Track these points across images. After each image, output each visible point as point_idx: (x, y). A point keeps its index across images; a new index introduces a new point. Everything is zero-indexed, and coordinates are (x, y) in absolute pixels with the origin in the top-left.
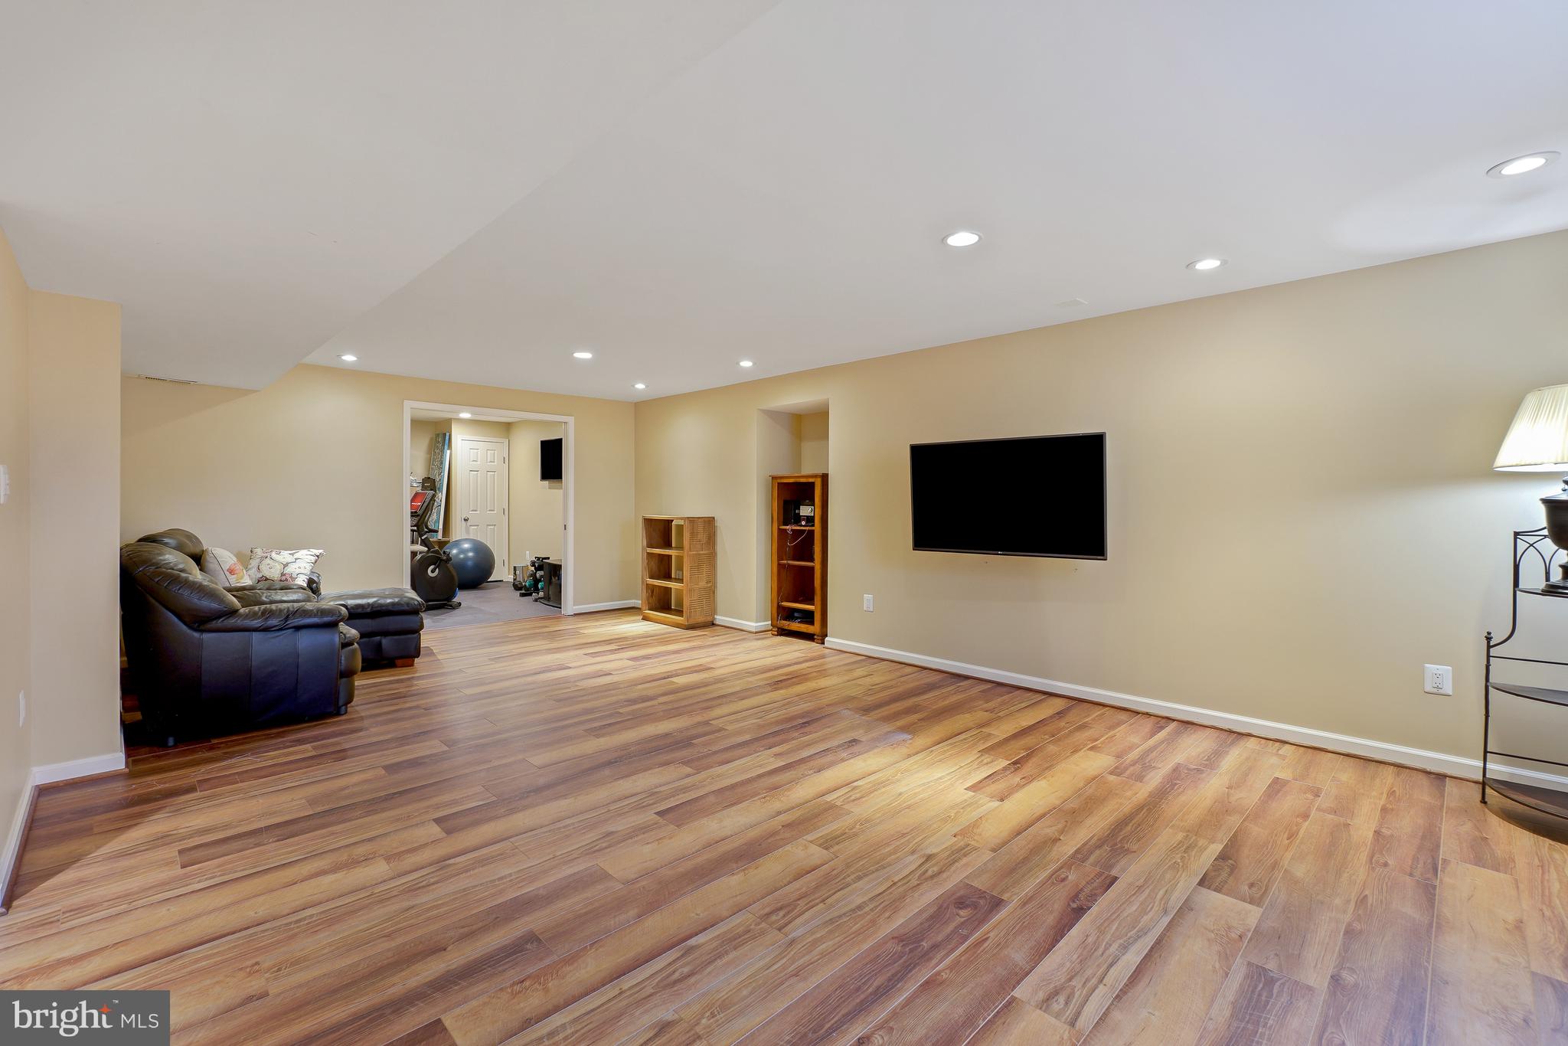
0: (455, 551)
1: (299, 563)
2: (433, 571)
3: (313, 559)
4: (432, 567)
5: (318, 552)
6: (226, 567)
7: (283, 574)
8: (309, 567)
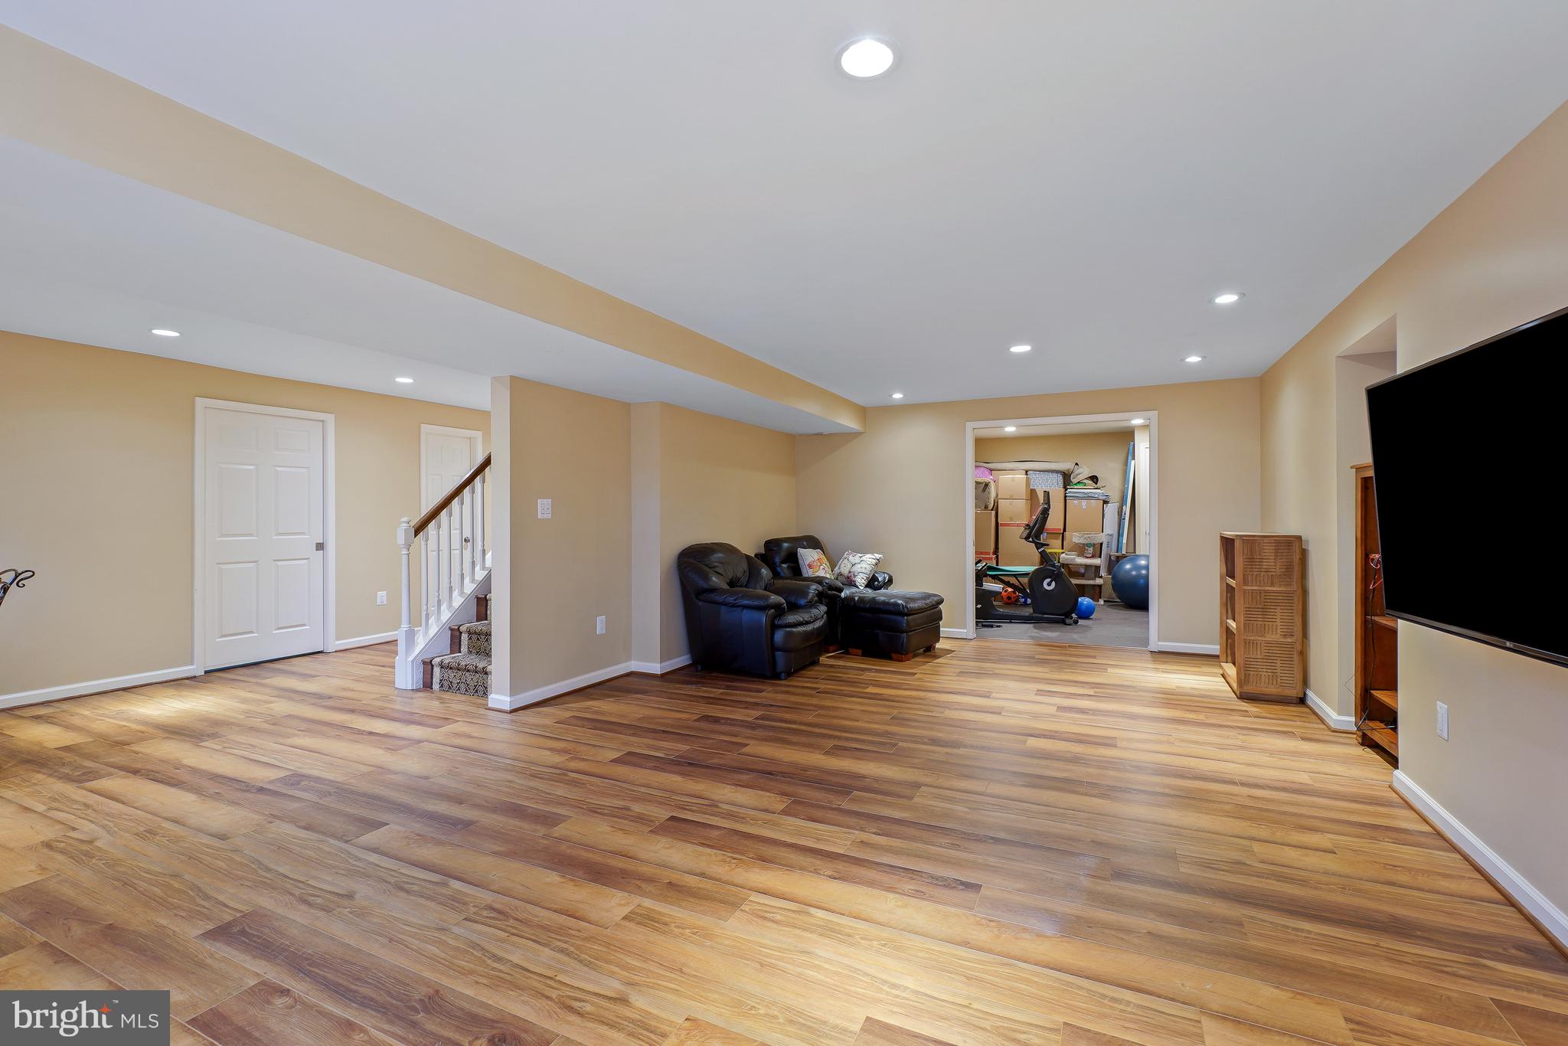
0: (1128, 566)
1: (863, 565)
2: (1049, 584)
3: (874, 561)
4: (1049, 580)
5: (878, 556)
6: (807, 563)
7: (850, 572)
8: (869, 568)
